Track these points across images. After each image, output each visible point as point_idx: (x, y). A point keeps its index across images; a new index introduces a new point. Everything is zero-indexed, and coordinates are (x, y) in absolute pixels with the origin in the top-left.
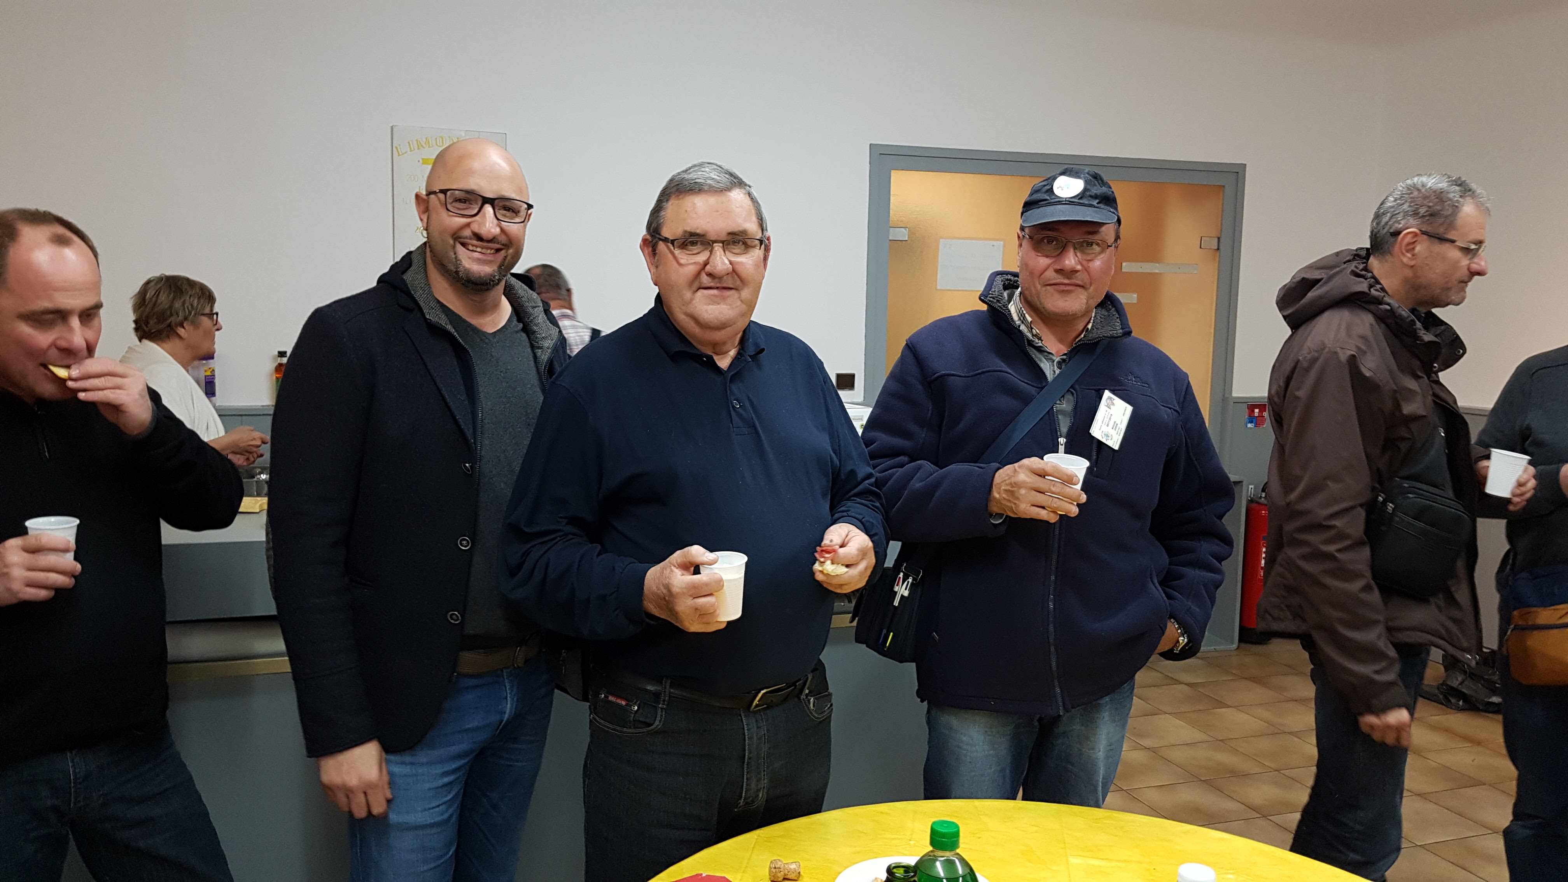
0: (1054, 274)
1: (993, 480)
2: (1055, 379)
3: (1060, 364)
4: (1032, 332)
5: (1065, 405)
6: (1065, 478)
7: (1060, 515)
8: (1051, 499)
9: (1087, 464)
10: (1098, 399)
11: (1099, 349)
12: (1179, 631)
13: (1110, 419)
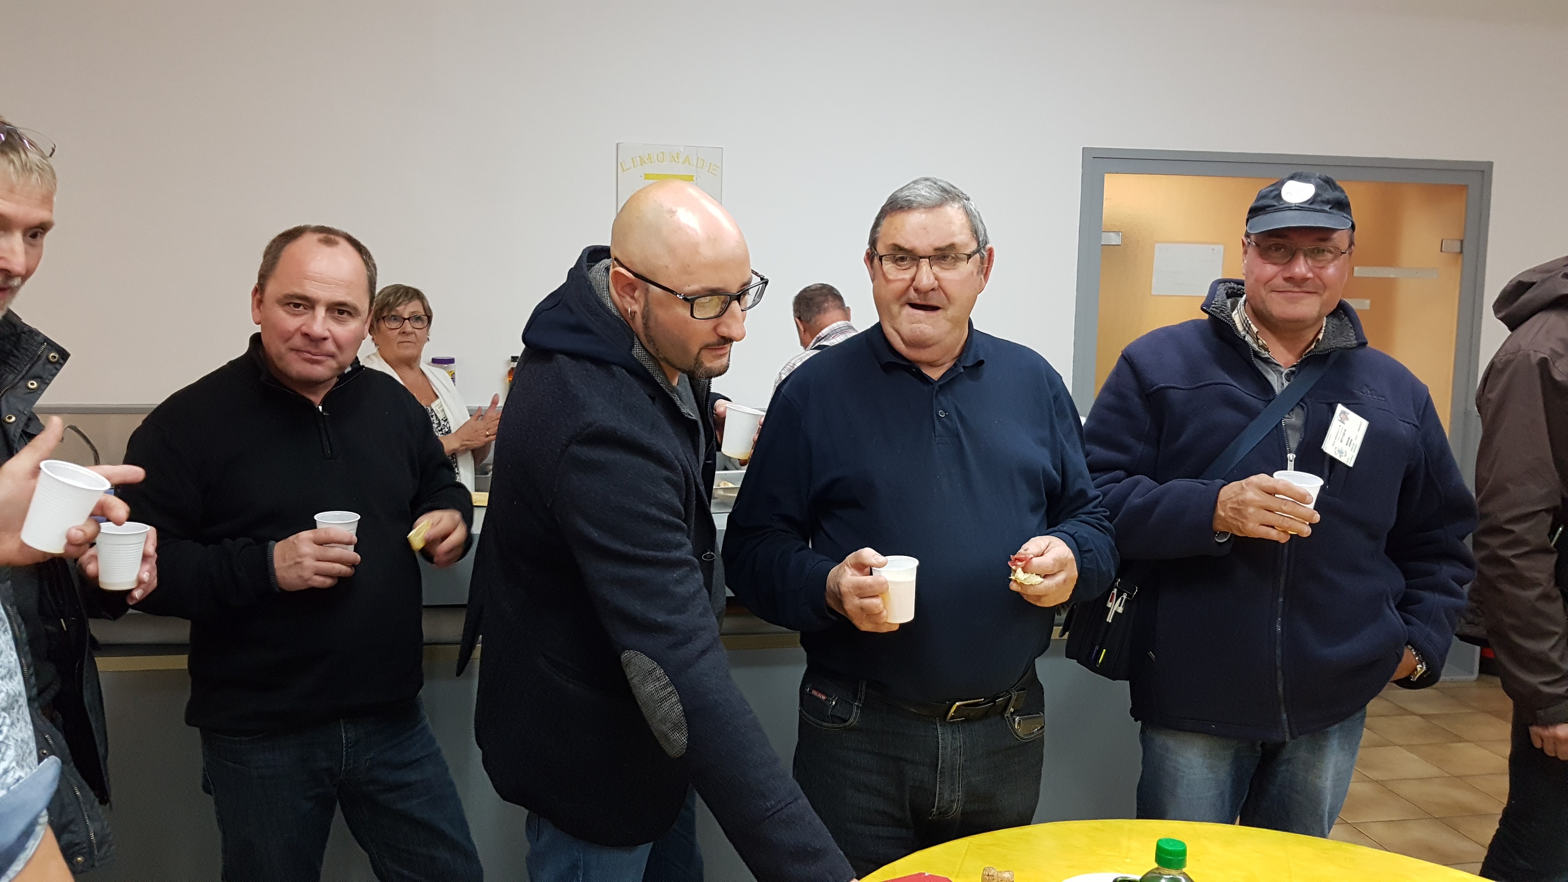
0: (1283, 281)
1: (1217, 497)
2: (1283, 392)
3: (1288, 377)
4: (1257, 343)
5: (1294, 420)
6: (1298, 496)
7: (1291, 534)
8: (1282, 518)
9: (1320, 482)
10: (1330, 414)
11: (1331, 361)
12: (1417, 658)
13: (1344, 435)
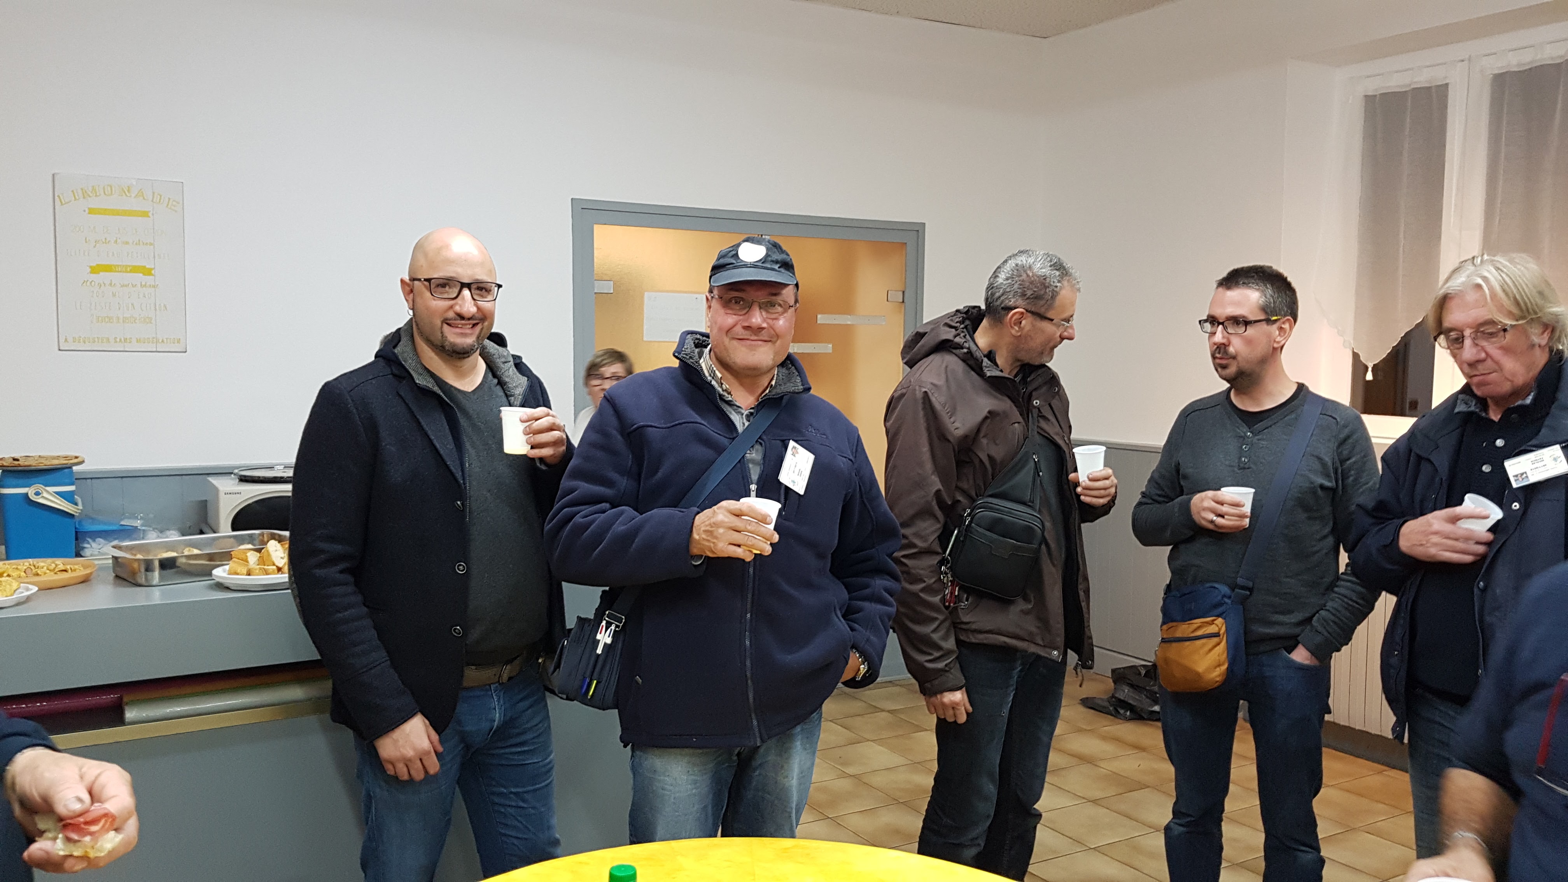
0: (743, 331)
1: (692, 524)
2: (745, 431)
3: (748, 417)
5: (755, 455)
8: (747, 537)
10: (784, 449)
11: (783, 403)
12: (860, 660)
13: (795, 467)
